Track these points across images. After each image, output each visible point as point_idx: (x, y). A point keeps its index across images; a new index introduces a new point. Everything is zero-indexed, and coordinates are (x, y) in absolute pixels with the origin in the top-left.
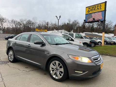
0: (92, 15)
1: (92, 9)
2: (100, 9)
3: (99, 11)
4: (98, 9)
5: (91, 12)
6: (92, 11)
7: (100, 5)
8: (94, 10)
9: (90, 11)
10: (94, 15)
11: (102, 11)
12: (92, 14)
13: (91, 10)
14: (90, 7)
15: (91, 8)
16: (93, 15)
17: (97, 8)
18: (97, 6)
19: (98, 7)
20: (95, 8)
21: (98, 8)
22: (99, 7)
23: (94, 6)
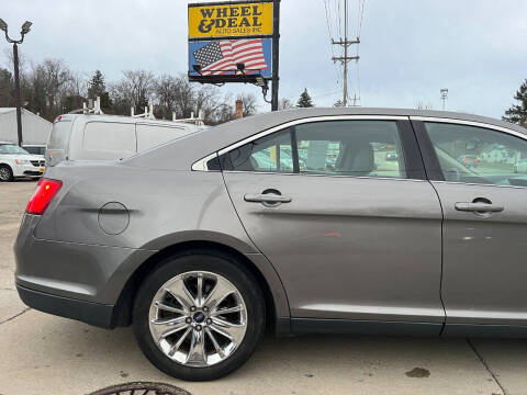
0: (222, 49)
1: (218, 20)
2: (255, 24)
3: (251, 34)
4: (248, 25)
5: (213, 33)
6: (217, 26)
7: (255, 8)
8: (230, 26)
9: (209, 27)
10: (229, 47)
11: (262, 37)
12: (221, 43)
13: (213, 21)
14: (211, 8)
15: (215, 12)
16: (225, 46)
17: (240, 19)
18: (240, 11)
19: (243, 14)
20: (232, 15)
21: (244, 19)
22: (252, 16)
23: (228, 6)
